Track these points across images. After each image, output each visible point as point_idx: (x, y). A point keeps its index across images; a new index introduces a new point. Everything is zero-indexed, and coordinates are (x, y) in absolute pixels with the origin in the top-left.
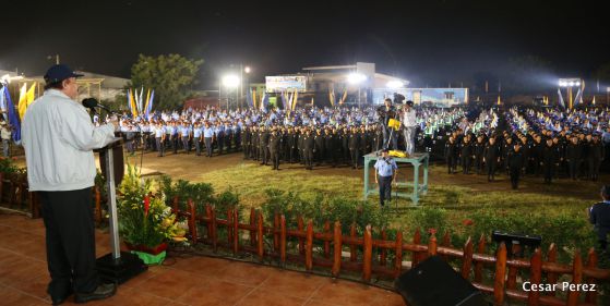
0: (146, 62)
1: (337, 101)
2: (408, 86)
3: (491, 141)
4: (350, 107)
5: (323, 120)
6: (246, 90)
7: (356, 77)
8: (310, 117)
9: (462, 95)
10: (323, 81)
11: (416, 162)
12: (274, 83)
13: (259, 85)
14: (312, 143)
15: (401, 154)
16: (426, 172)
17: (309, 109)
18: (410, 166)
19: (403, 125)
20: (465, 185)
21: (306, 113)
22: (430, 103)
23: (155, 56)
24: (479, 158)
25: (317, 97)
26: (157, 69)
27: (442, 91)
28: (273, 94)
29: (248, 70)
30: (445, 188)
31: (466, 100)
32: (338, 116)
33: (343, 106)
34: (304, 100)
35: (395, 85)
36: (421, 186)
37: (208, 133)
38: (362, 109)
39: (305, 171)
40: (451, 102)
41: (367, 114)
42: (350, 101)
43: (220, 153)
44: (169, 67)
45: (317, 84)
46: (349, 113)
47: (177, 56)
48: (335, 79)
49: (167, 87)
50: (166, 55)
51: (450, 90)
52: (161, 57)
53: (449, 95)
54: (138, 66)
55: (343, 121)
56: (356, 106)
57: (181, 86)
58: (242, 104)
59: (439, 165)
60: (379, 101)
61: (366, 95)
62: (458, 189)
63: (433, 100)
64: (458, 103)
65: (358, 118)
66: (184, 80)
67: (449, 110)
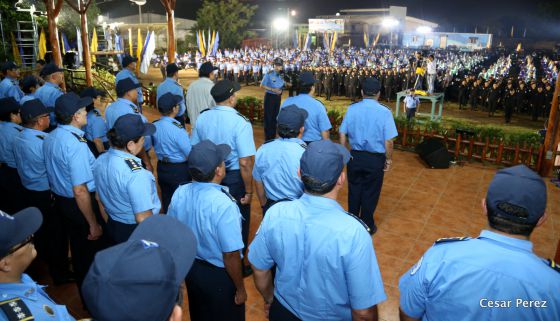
1: (371, 41)
2: (436, 30)
3: (495, 86)
4: (383, 49)
6: (292, 30)
7: (389, 22)
9: (486, 40)
10: (359, 23)
11: (434, 100)
12: (317, 25)
13: (301, 25)
15: (423, 93)
16: (441, 107)
17: (346, 49)
18: (428, 102)
20: (470, 118)
22: (455, 47)
25: (353, 38)
26: (220, 14)
27: (467, 35)
28: (315, 35)
29: (294, 13)
31: (488, 46)
32: (373, 57)
33: (376, 47)
34: (342, 40)
35: (424, 33)
38: (393, 51)
40: (475, 47)
41: (397, 56)
42: (384, 43)
44: (229, 11)
45: (353, 26)
46: (383, 55)
48: (370, 21)
49: (227, 28)
50: (226, 1)
51: (475, 35)
52: (222, 3)
53: (473, 40)
54: (203, 11)
55: (378, 62)
56: (388, 47)
57: (239, 28)
59: (453, 102)
60: (407, 43)
61: (397, 37)
63: (458, 44)
64: (480, 48)
65: (390, 60)
66: (242, 22)
67: (471, 54)
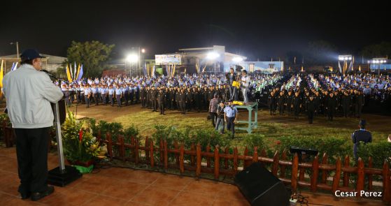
0: (77, 46)
1: (201, 70)
2: (246, 60)
3: (296, 94)
4: (209, 74)
5: (192, 82)
6: (143, 64)
7: (212, 55)
8: (184, 81)
9: (280, 65)
10: (192, 58)
11: (250, 109)
12: (160, 59)
13: (151, 61)
14: (185, 97)
15: (240, 103)
16: (256, 114)
17: (183, 75)
18: (246, 110)
19: (242, 85)
20: (280, 122)
21: (182, 78)
22: (260, 71)
23: (83, 42)
24: (289, 105)
25: (188, 68)
26: (85, 51)
27: (267, 63)
28: (160, 66)
29: (143, 51)
30: (268, 124)
31: (282, 69)
32: (201, 80)
33: (205, 73)
34: (180, 69)
35: (238, 60)
36: (253, 123)
37: (118, 92)
38: (217, 75)
39: (181, 115)
40: (273, 70)
41: (220, 78)
42: (209, 70)
43: (127, 104)
44: (92, 49)
45: (188, 60)
46: (209, 78)
47: (97, 42)
48: (199, 56)
49: (91, 62)
50: (90, 42)
51: (272, 62)
52: (87, 43)
53: (271, 66)
54: (71, 49)
55: (205, 83)
56: (213, 73)
57: (100, 61)
58: (140, 73)
59: (264, 110)
60: (227, 70)
61: (219, 66)
62: (276, 124)
63: (262, 69)
64: (277, 71)
65: (214, 81)
66: (102, 57)
67: (271, 75)
